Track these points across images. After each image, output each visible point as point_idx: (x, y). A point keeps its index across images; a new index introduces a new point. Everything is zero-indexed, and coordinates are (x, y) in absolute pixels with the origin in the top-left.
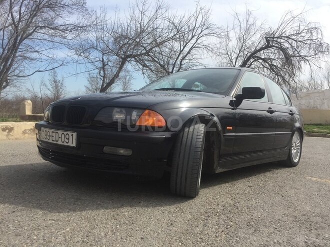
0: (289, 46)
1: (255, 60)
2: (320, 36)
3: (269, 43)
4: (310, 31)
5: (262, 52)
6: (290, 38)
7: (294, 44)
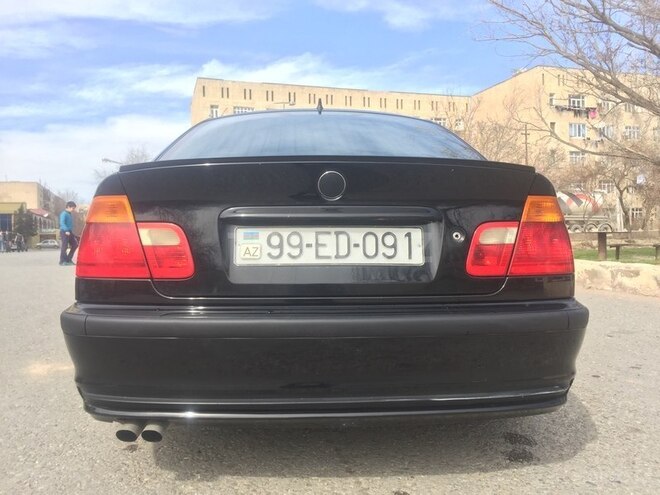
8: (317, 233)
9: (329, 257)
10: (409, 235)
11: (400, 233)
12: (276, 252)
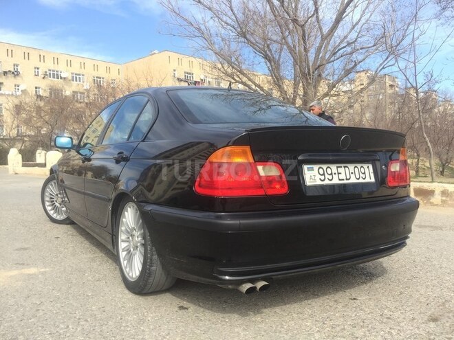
8: (337, 167)
9: (343, 180)
10: (368, 167)
11: (365, 166)
12: (322, 178)
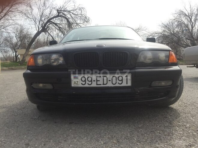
0: (70, 17)
1: (51, 23)
2: (85, 13)
3: (59, 14)
4: (80, 9)
5: (55, 19)
6: (70, 12)
7: (73, 16)
